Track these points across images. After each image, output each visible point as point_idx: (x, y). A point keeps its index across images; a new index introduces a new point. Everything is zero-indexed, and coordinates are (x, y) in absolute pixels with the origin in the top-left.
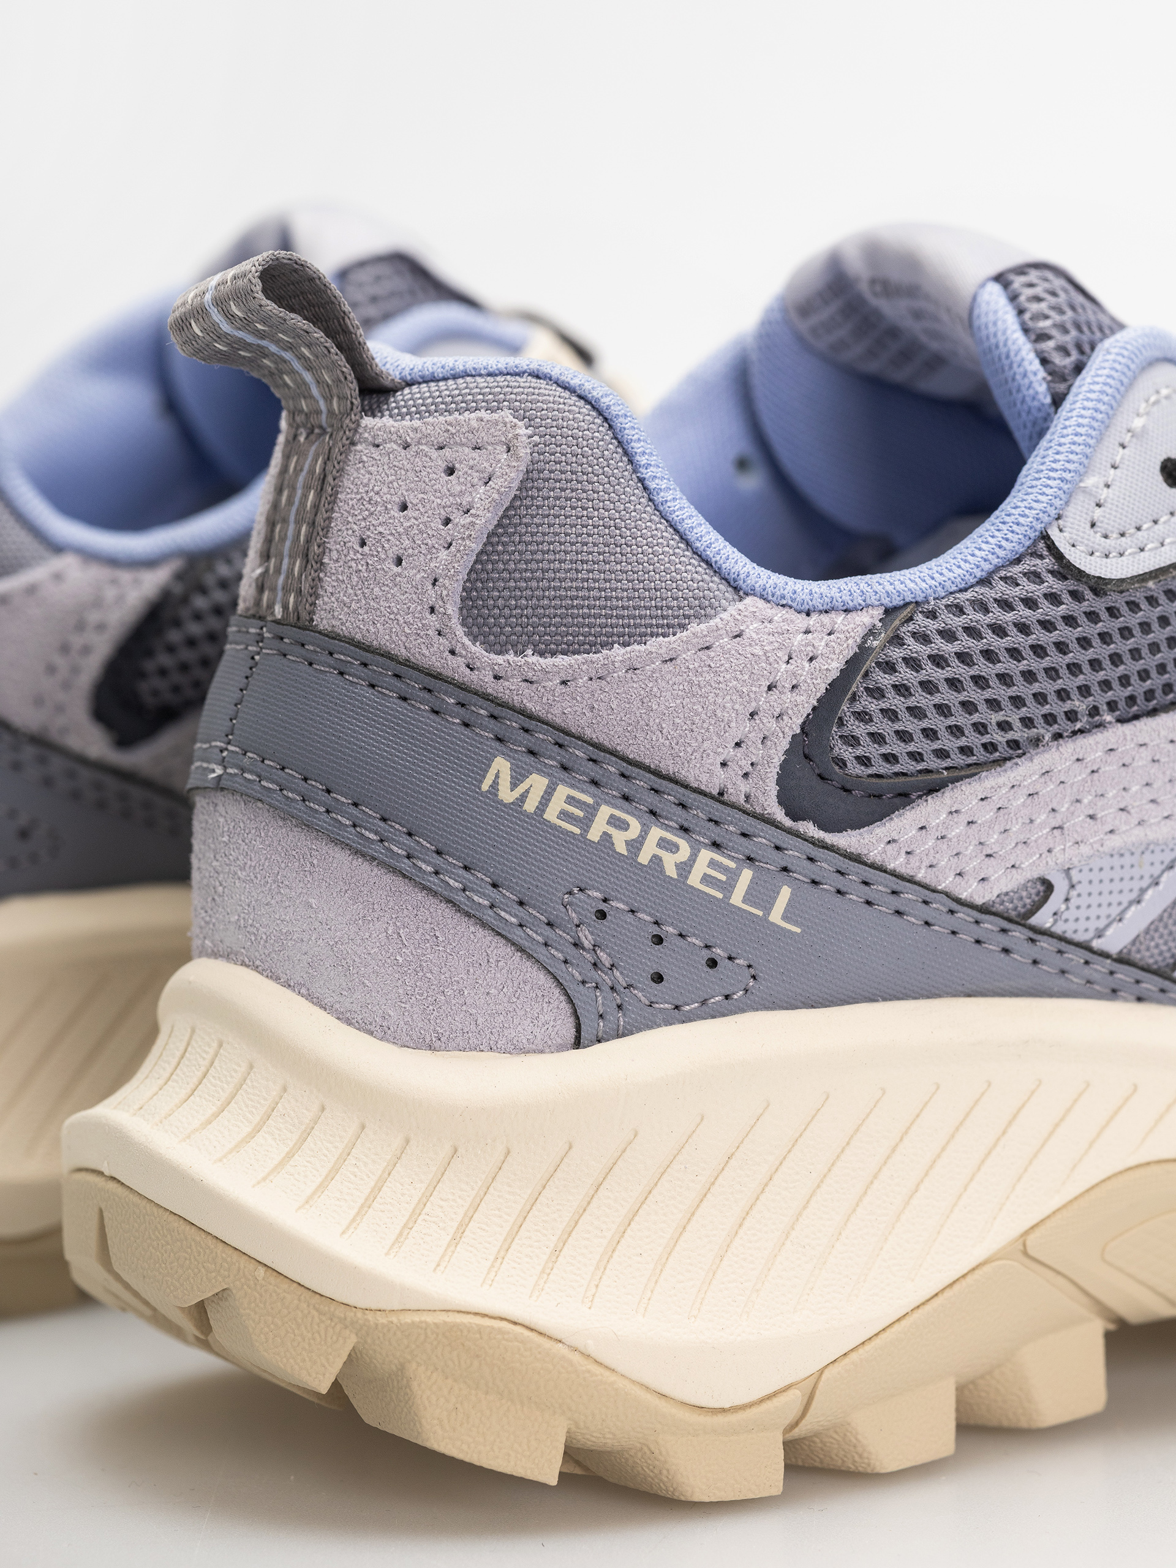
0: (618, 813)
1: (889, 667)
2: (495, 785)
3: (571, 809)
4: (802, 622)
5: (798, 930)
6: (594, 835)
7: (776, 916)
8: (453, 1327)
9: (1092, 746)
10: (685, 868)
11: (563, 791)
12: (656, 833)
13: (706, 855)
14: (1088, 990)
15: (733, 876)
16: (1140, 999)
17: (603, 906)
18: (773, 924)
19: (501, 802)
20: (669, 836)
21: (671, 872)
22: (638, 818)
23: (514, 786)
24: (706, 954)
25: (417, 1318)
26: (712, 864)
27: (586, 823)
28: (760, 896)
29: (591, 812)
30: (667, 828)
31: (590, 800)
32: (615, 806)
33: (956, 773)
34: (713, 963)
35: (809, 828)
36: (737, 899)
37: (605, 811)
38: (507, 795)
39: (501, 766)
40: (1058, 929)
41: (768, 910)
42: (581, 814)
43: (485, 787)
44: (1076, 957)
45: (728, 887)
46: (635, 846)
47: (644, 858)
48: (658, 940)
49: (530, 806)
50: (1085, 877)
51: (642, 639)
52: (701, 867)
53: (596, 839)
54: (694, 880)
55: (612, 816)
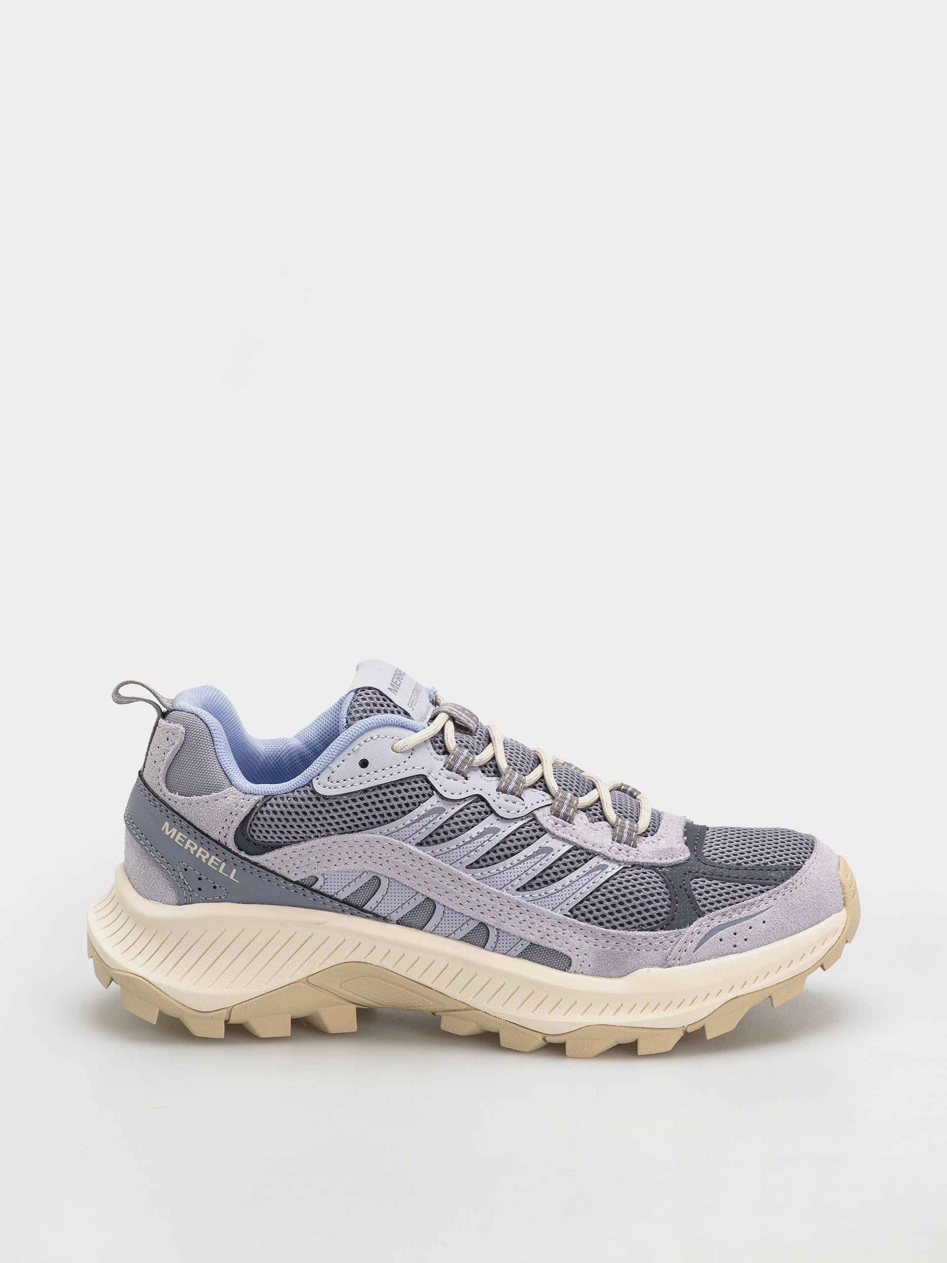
0: (192, 842)
1: (262, 812)
2: (165, 829)
3: (181, 839)
4: (243, 795)
5: (238, 882)
6: (186, 847)
7: (232, 877)
8: (128, 977)
9: (328, 840)
10: (207, 860)
11: (180, 834)
12: (201, 849)
13: (213, 857)
14: (334, 910)
15: (220, 864)
16: (352, 914)
17: (187, 868)
18: (231, 879)
19: (165, 834)
20: (204, 851)
21: (204, 861)
22: (197, 844)
23: (169, 831)
24: (213, 885)
25: (120, 973)
26: (215, 860)
27: (184, 844)
28: (228, 870)
29: (186, 841)
30: (204, 848)
31: (186, 838)
32: (192, 840)
33: (286, 844)
34: (215, 887)
35: (243, 854)
36: (221, 871)
37: (189, 841)
38: (167, 833)
39: (167, 824)
40: (322, 890)
41: (229, 876)
42: (183, 841)
43: (163, 830)
44: (328, 900)
45: (219, 867)
46: (196, 852)
47: (197, 856)
48: (200, 879)
49: (172, 837)
50: (329, 877)
51: (210, 793)
52: (211, 861)
53: (186, 849)
54: (209, 864)
55: (191, 843)
